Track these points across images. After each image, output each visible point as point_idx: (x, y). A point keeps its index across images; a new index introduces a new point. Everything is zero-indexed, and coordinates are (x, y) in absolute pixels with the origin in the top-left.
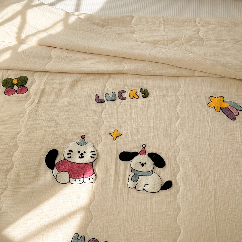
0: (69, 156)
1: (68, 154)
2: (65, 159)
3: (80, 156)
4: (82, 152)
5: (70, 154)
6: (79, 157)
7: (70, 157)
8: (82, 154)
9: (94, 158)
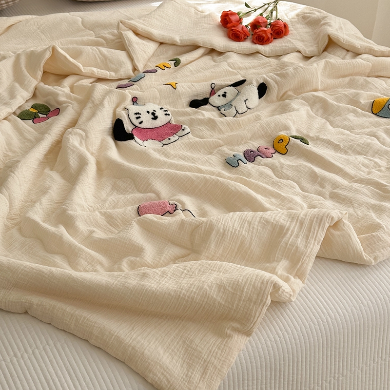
0: (140, 120)
1: (137, 118)
2: (136, 127)
3: (153, 117)
4: (151, 111)
5: (140, 117)
6: (152, 119)
7: (142, 122)
8: (153, 114)
9: (169, 115)
